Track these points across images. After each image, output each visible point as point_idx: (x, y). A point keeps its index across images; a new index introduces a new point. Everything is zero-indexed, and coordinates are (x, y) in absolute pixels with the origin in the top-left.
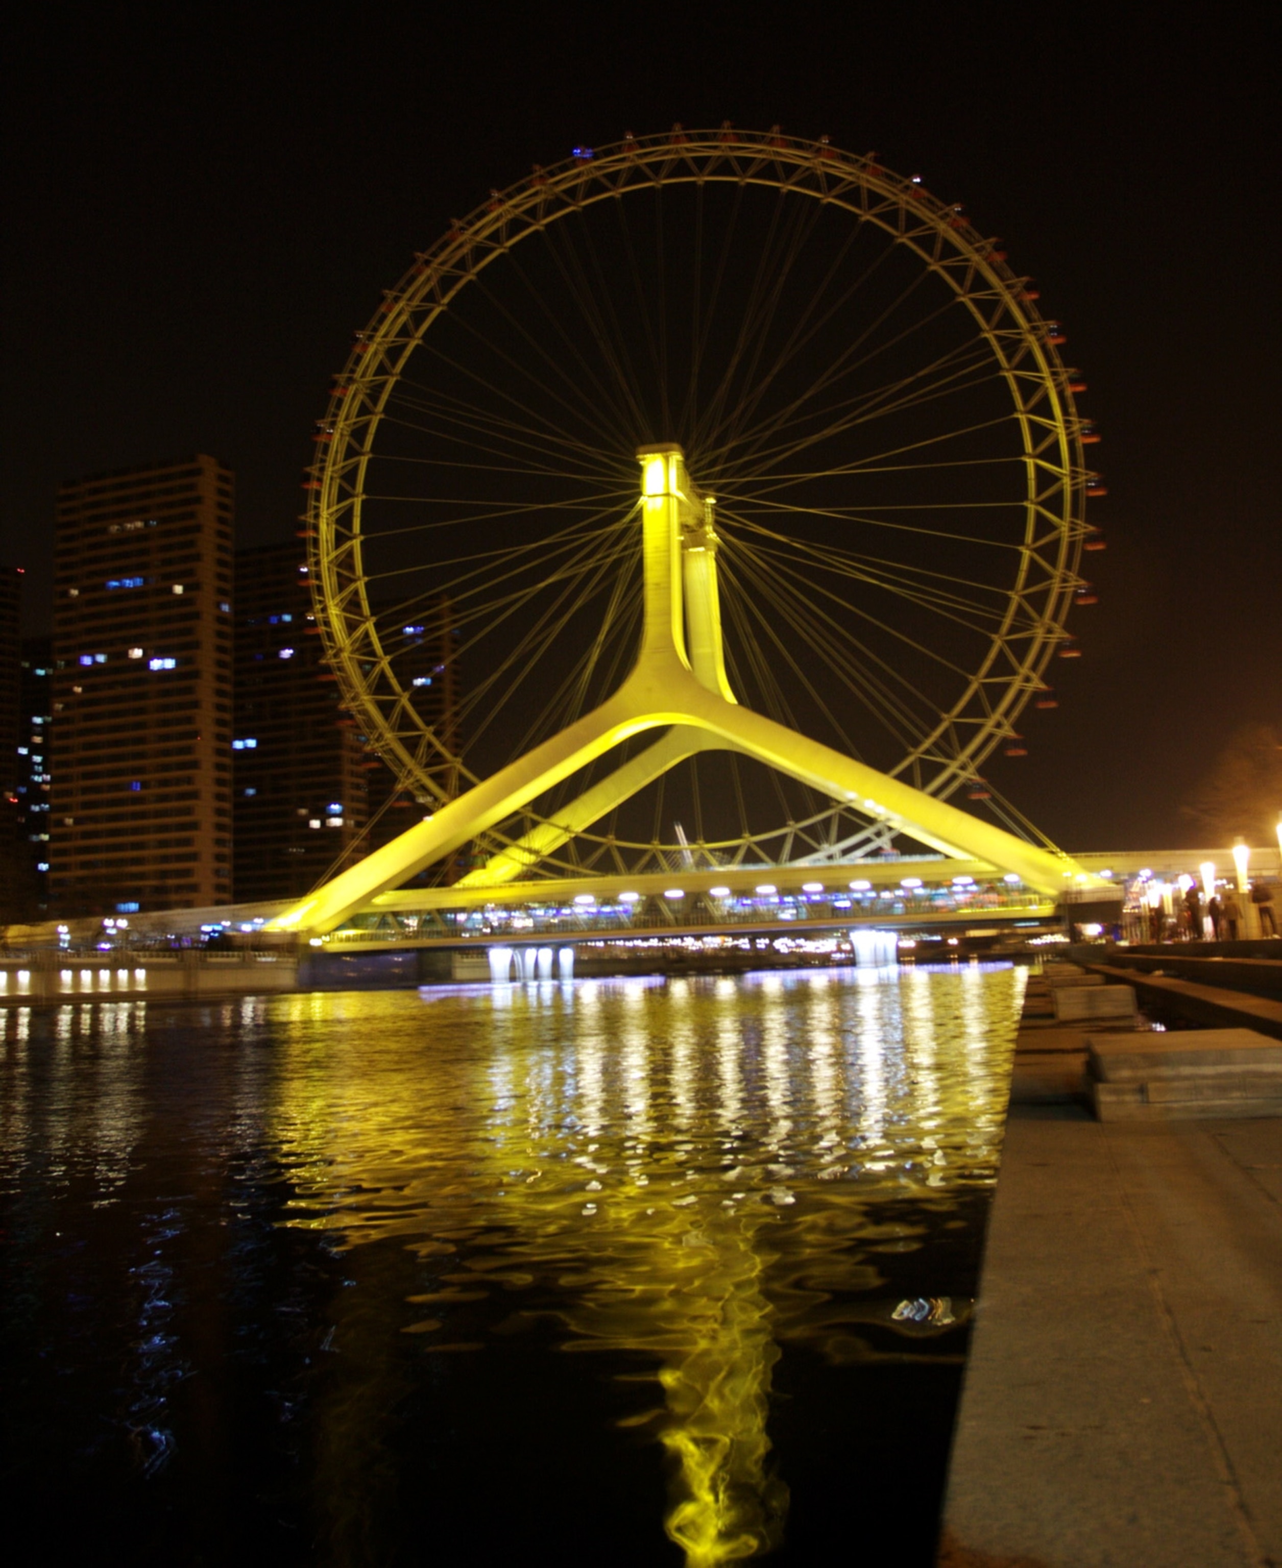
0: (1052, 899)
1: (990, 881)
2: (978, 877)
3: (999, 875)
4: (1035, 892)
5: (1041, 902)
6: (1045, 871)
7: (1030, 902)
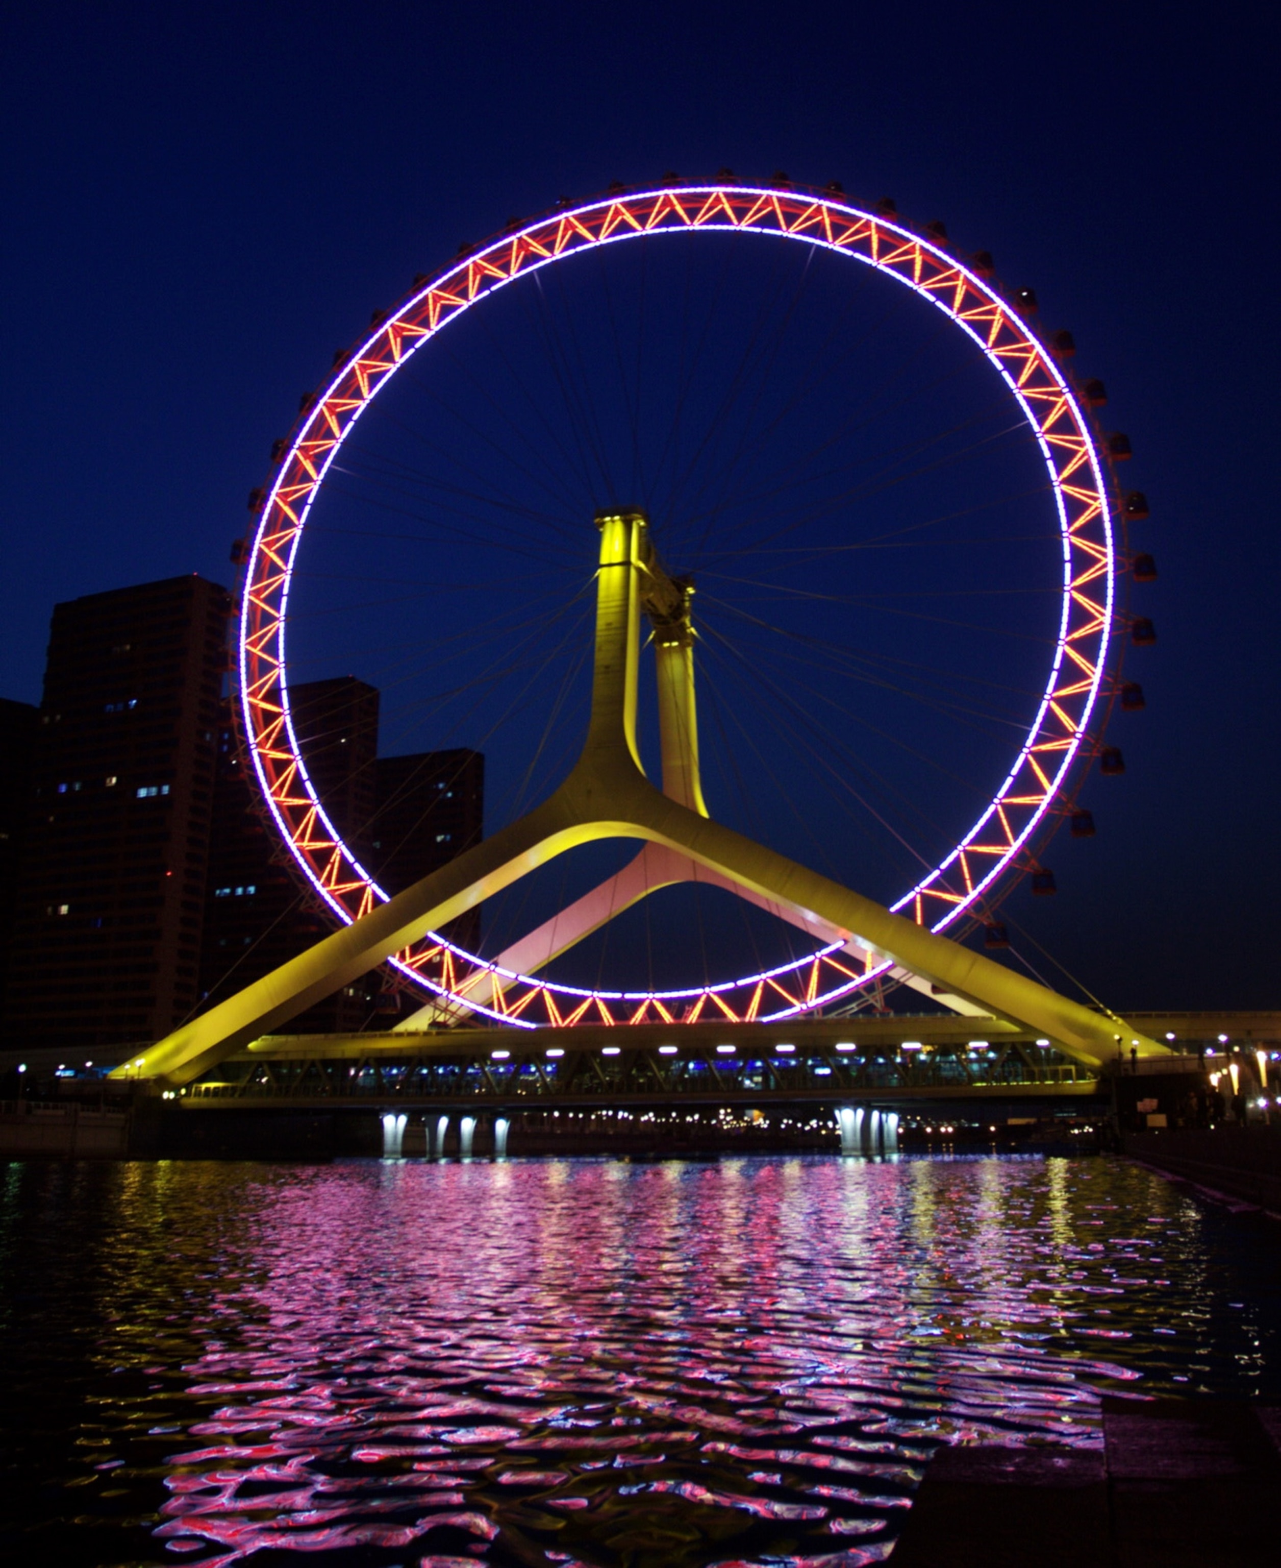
0: (1096, 1072)
1: (1013, 1046)
2: (996, 1040)
3: (1029, 1038)
4: (1075, 1062)
5: (1081, 1075)
6: (1086, 1032)
7: (1067, 1075)
